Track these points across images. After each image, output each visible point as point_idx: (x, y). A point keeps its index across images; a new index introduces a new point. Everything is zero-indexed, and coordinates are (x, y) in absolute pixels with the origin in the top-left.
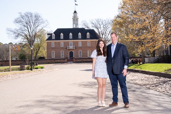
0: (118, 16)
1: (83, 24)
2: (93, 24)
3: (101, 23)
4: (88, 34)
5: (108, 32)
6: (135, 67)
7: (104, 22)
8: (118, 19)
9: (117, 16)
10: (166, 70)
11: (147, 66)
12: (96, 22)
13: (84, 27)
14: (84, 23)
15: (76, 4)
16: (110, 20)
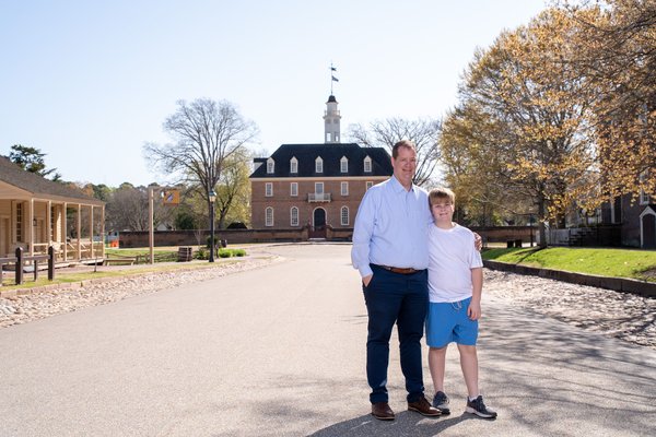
0: (458, 111)
1: (352, 133)
2: (381, 132)
3: (402, 131)
4: (368, 159)
5: (423, 157)
6: (520, 257)
7: (413, 127)
8: (458, 118)
9: (454, 110)
10: (636, 272)
11: (563, 257)
12: (389, 127)
13: (354, 140)
14: (355, 129)
15: (334, 79)
16: (427, 124)
